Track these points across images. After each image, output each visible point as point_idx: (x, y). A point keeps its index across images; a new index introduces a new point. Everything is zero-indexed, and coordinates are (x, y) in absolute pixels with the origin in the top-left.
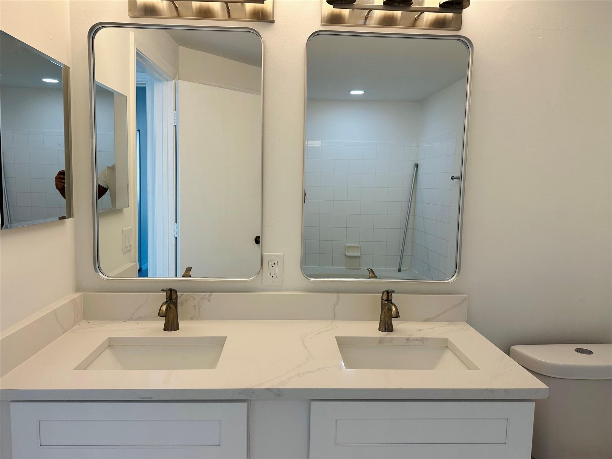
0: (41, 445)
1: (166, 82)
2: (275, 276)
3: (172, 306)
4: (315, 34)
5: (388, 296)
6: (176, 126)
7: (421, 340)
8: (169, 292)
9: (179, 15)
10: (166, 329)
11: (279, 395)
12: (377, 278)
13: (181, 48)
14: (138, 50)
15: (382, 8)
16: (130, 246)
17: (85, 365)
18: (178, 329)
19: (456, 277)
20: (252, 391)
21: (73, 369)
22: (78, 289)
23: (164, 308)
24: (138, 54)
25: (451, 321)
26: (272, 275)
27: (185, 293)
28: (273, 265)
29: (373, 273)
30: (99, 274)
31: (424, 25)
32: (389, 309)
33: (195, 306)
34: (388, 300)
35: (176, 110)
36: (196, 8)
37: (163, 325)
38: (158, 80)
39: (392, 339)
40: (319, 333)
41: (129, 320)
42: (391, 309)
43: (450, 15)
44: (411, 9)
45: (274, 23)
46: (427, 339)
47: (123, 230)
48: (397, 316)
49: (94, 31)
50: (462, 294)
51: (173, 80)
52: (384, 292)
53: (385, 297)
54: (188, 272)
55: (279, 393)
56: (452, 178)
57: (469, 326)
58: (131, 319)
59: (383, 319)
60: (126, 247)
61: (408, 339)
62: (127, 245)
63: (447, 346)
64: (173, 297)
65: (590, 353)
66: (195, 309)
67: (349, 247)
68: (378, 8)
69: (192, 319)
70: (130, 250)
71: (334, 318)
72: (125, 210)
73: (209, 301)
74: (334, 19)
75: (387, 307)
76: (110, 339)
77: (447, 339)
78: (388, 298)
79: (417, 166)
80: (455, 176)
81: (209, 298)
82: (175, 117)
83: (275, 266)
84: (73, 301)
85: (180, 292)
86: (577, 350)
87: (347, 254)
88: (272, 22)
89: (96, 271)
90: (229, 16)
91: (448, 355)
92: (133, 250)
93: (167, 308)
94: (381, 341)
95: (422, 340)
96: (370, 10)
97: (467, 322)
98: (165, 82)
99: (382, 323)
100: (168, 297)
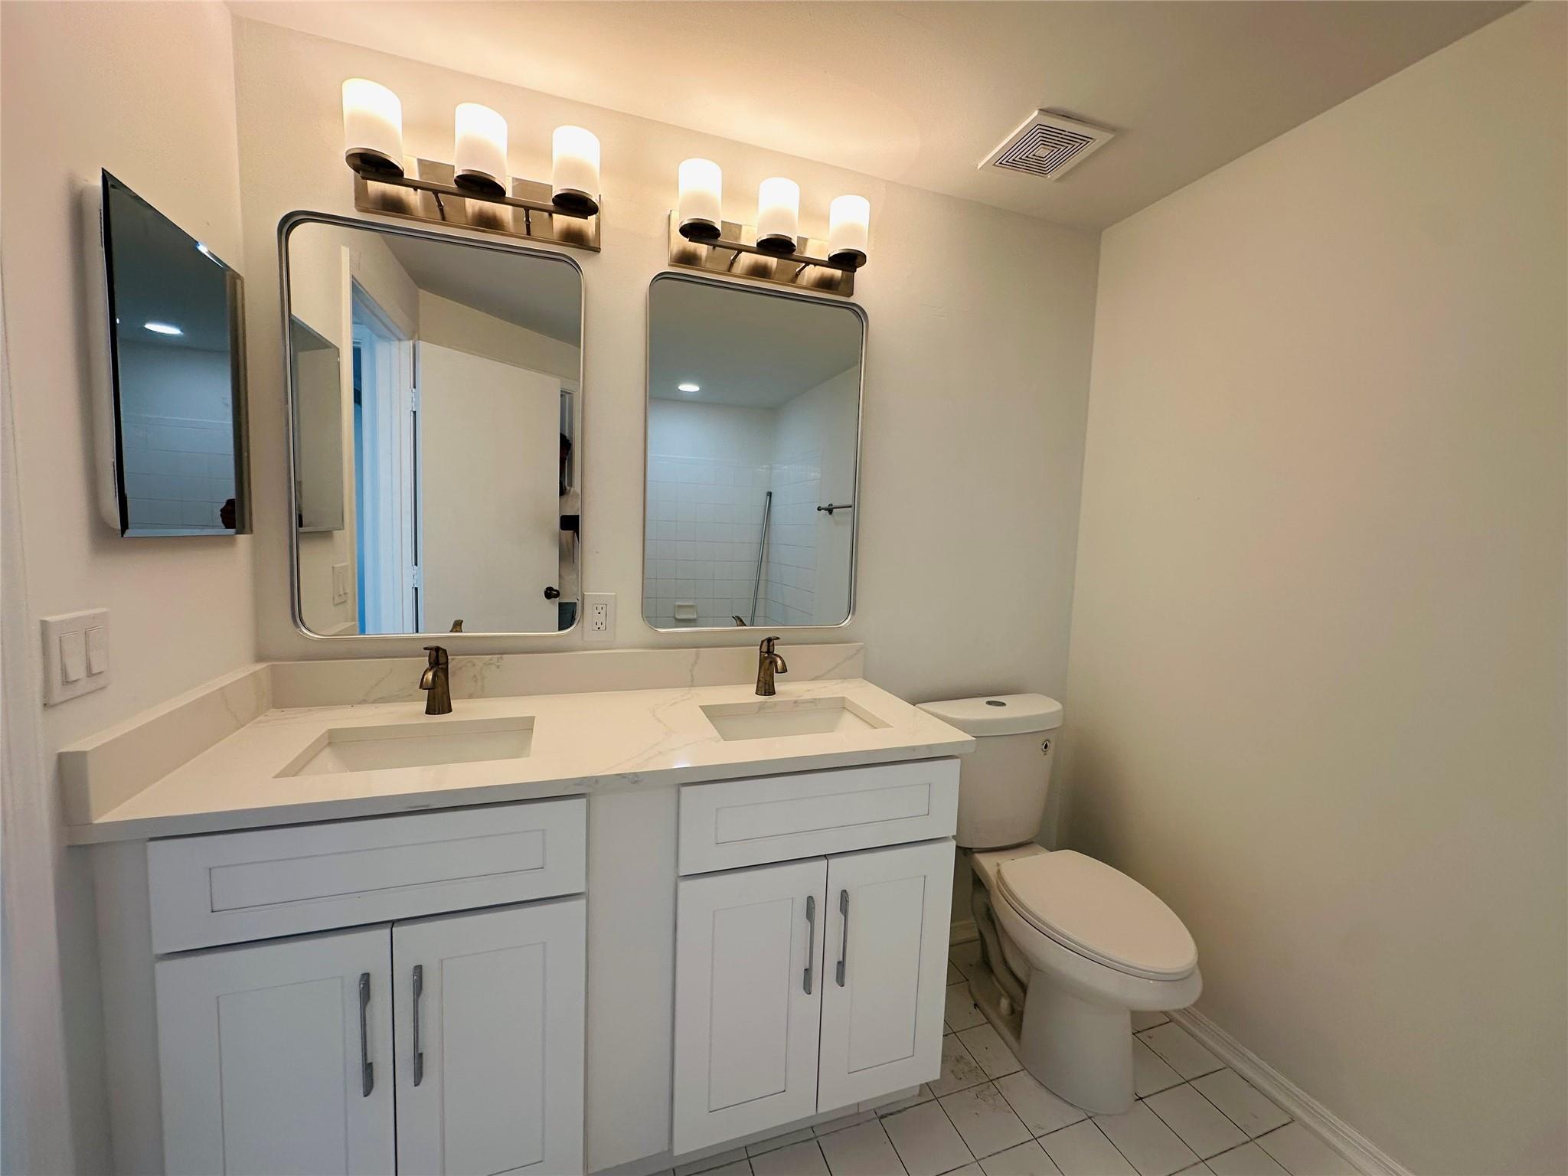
0: (215, 909)
1: (397, 342)
2: (602, 627)
3: (440, 674)
4: (662, 276)
5: (769, 646)
6: (415, 412)
7: (812, 702)
8: (434, 653)
9: (444, 218)
10: (430, 711)
11: (636, 782)
12: (745, 625)
13: (422, 292)
14: (355, 279)
15: (755, 250)
16: (345, 594)
17: (295, 769)
18: (450, 710)
19: (850, 620)
20: (596, 780)
21: (273, 775)
22: (259, 658)
23: (430, 676)
24: (356, 288)
25: (844, 678)
26: (599, 625)
27: (457, 657)
28: (600, 610)
29: (741, 621)
30: (301, 631)
31: (804, 283)
32: (771, 662)
33: (475, 676)
34: (768, 652)
35: (415, 387)
36: (473, 213)
37: (423, 706)
38: (382, 337)
39: (775, 704)
40: (675, 703)
41: (360, 703)
42: (776, 663)
43: (838, 273)
44: (793, 257)
45: (599, 252)
46: (820, 699)
47: (333, 567)
48: (785, 670)
49: (289, 223)
50: (856, 642)
51: (409, 339)
52: (763, 642)
53: (765, 649)
54: (457, 625)
55: (636, 779)
56: (819, 509)
57: (867, 682)
58: (363, 702)
59: (761, 679)
60: (340, 596)
61: (795, 702)
62: (342, 593)
63: (844, 708)
64: (442, 660)
65: (1003, 704)
66: (476, 681)
67: (679, 606)
68: (749, 250)
69: (470, 696)
70: (345, 602)
71: (692, 684)
72: (336, 533)
73: (498, 667)
74: (686, 259)
75: (768, 661)
76: (331, 733)
77: (843, 698)
78: (769, 649)
79: (770, 494)
80: (822, 506)
81: (499, 664)
82: (414, 399)
83: (603, 612)
84: (254, 674)
85: (451, 655)
86: (989, 703)
87: (677, 617)
88: (597, 250)
89: (297, 626)
90: (529, 233)
91: (848, 719)
92: (349, 602)
93: (434, 676)
94: (761, 707)
95: (814, 701)
96: (740, 251)
97: (865, 678)
98: (394, 342)
99: (760, 683)
100: (432, 661)
